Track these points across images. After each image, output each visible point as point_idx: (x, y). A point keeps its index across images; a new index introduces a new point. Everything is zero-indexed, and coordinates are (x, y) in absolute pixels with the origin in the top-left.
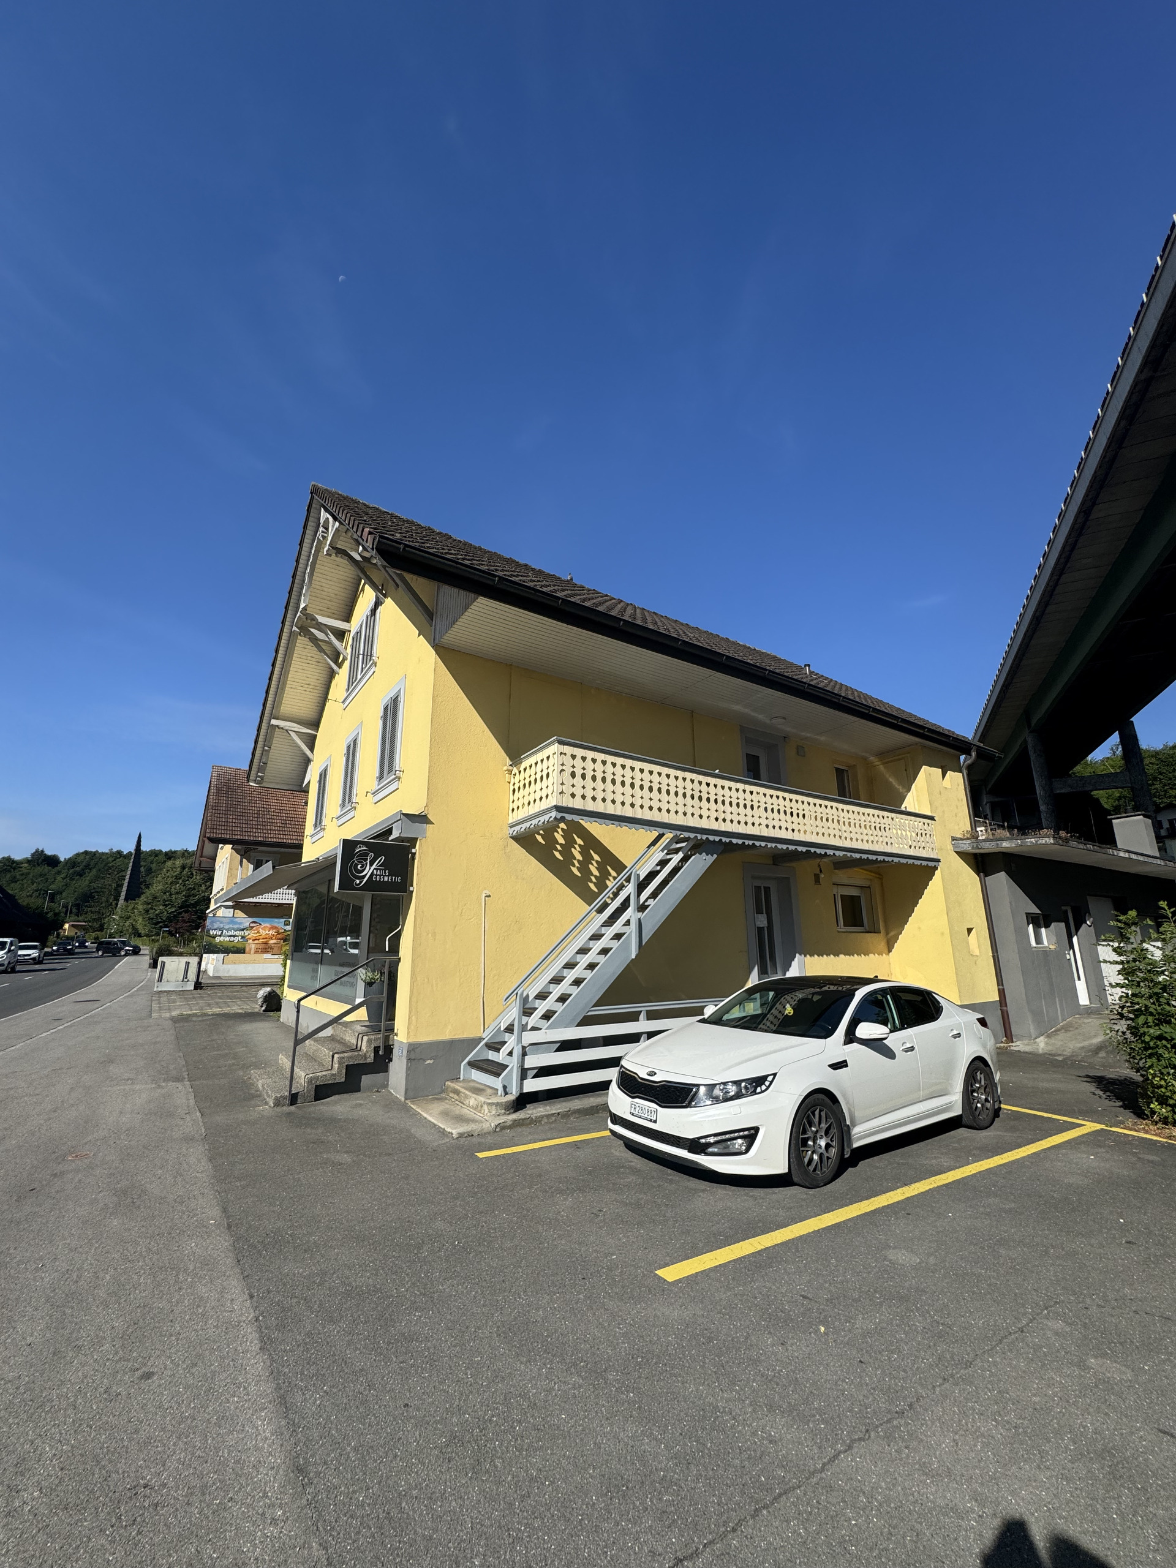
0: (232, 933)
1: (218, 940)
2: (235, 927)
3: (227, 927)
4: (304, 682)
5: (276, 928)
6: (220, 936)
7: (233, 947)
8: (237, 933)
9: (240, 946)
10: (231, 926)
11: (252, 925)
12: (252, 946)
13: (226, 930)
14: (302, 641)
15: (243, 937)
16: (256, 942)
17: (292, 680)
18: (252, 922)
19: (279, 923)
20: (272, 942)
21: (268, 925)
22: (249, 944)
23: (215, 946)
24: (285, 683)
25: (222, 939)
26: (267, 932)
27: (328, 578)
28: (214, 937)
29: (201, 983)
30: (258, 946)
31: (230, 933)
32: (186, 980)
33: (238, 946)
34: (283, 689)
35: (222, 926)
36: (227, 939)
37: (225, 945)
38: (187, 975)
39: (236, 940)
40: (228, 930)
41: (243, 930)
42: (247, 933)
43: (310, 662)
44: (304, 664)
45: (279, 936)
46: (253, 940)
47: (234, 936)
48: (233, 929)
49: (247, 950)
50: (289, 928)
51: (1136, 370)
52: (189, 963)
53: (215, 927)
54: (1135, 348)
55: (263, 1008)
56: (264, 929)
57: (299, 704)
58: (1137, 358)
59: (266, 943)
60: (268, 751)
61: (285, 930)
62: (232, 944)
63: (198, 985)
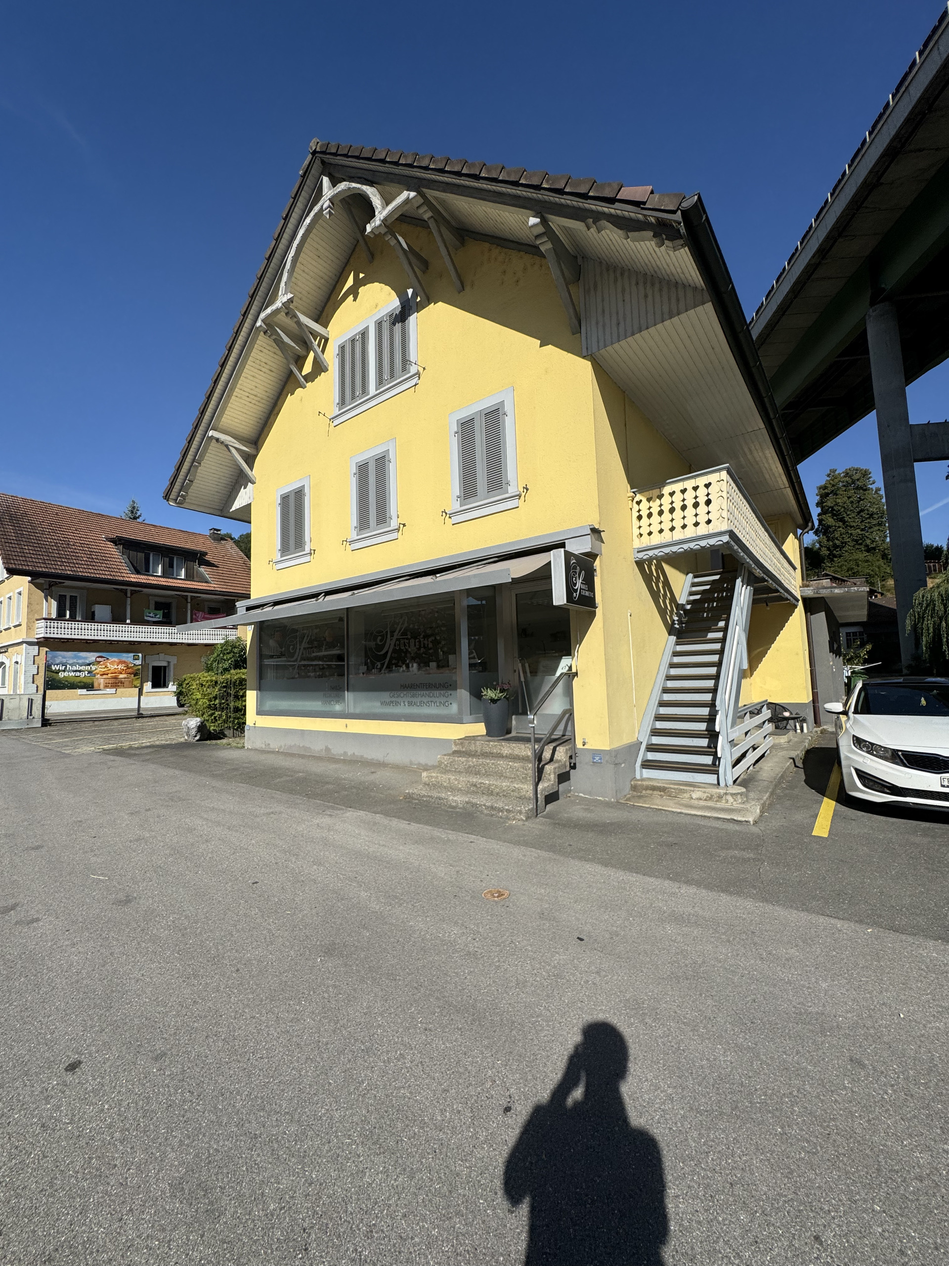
0: (77, 668)
1: (61, 675)
2: (80, 661)
3: (71, 661)
4: (251, 392)
5: (124, 662)
6: (64, 671)
7: (80, 682)
8: (82, 668)
9: (88, 681)
10: (75, 661)
11: (98, 659)
12: (100, 681)
13: (70, 665)
14: (262, 341)
15: (89, 672)
16: (105, 676)
17: (241, 387)
18: (99, 657)
19: (128, 657)
20: (121, 676)
21: (116, 660)
22: (97, 679)
23: (60, 681)
24: (232, 390)
25: (66, 674)
26: (116, 667)
27: (306, 270)
28: (57, 672)
29: (48, 720)
30: (107, 681)
31: (75, 668)
32: (31, 717)
33: (84, 680)
34: (229, 396)
35: (64, 661)
36: (73, 674)
37: (72, 680)
38: (31, 712)
39: (82, 675)
40: (72, 665)
41: (89, 665)
42: (93, 668)
43: (263, 369)
44: (256, 371)
45: (130, 671)
46: (101, 675)
47: (80, 671)
48: (78, 663)
49: (96, 685)
50: (139, 662)
51: (811, 254)
52: (32, 700)
53: (58, 662)
54: (815, 236)
55: (197, 738)
56: (112, 663)
57: (239, 417)
58: (814, 245)
59: (116, 678)
60: (197, 467)
61: (135, 665)
62: (78, 680)
63: (45, 722)
